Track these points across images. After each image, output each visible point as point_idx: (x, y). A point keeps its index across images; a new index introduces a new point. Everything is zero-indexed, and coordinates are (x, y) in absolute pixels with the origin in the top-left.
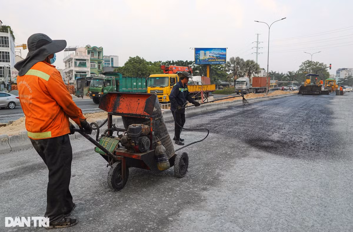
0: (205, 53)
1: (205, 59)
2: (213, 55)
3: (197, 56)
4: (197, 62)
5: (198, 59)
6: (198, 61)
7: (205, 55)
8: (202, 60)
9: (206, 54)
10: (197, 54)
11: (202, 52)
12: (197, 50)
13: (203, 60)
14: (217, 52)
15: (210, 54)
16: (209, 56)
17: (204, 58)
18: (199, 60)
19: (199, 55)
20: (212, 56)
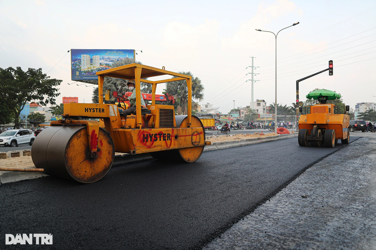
0: (91, 60)
1: (92, 71)
2: (107, 62)
3: (76, 64)
4: (76, 75)
5: (77, 70)
6: (78, 73)
7: (91, 62)
8: (85, 72)
9: (94, 61)
10: (76, 60)
11: (85, 58)
12: (76, 53)
13: (88, 72)
14: (115, 57)
15: (102, 61)
16: (100, 64)
17: (89, 68)
18: (80, 72)
19: (80, 62)
20: (106, 64)
